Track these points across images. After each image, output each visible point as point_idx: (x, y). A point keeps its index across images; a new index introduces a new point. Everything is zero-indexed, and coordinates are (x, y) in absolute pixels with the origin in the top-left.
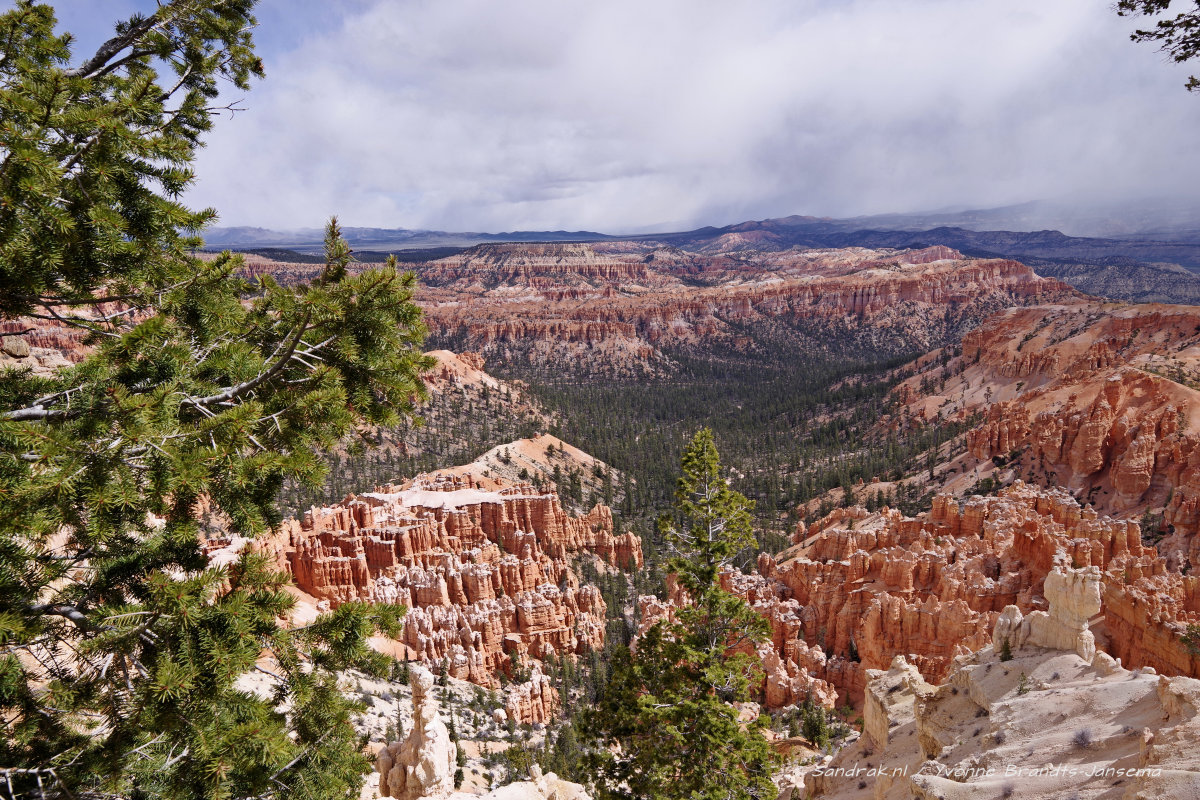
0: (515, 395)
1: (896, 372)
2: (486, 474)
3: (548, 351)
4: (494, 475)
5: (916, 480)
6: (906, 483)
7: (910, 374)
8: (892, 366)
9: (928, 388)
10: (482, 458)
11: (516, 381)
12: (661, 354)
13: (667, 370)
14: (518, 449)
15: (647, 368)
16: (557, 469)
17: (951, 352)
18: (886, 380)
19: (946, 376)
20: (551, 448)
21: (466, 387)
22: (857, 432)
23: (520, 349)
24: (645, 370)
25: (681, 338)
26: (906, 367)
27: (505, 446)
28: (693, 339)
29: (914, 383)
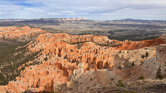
1: (26, 45)
5: (36, 60)
6: (34, 61)
7: (29, 45)
8: (25, 44)
9: (32, 47)
17: (34, 41)
18: (25, 46)
19: (35, 45)
22: (23, 55)
26: (28, 44)
29: (30, 46)
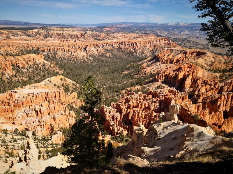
0: (52, 65)
1: (142, 62)
2: (45, 85)
3: (61, 54)
4: (47, 85)
5: (145, 86)
6: (143, 86)
9: (148, 66)
10: (44, 81)
11: (52, 62)
12: (89, 56)
13: (90, 60)
14: (53, 79)
15: (86, 60)
16: (63, 84)
17: (153, 58)
18: (140, 64)
19: (152, 63)
20: (62, 78)
21: (39, 63)
23: (53, 54)
24: (85, 60)
25: (94, 53)
26: (144, 61)
27: (50, 78)
28: (97, 53)
29: (145, 64)
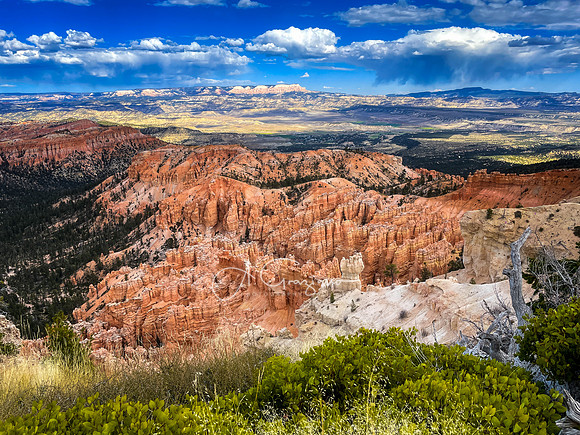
1: (91, 191)
7: (100, 192)
8: (88, 189)
9: (116, 197)
17: (120, 178)
18: (87, 196)
19: (124, 190)
22: (84, 228)
26: (96, 188)
29: (106, 195)
